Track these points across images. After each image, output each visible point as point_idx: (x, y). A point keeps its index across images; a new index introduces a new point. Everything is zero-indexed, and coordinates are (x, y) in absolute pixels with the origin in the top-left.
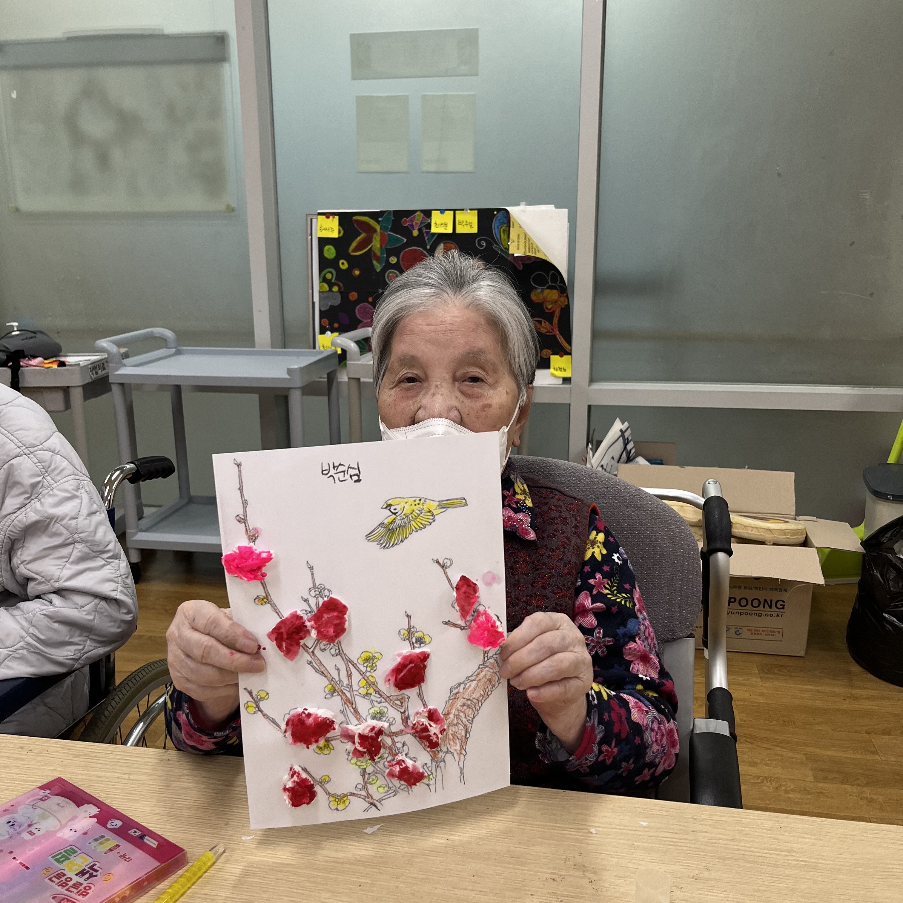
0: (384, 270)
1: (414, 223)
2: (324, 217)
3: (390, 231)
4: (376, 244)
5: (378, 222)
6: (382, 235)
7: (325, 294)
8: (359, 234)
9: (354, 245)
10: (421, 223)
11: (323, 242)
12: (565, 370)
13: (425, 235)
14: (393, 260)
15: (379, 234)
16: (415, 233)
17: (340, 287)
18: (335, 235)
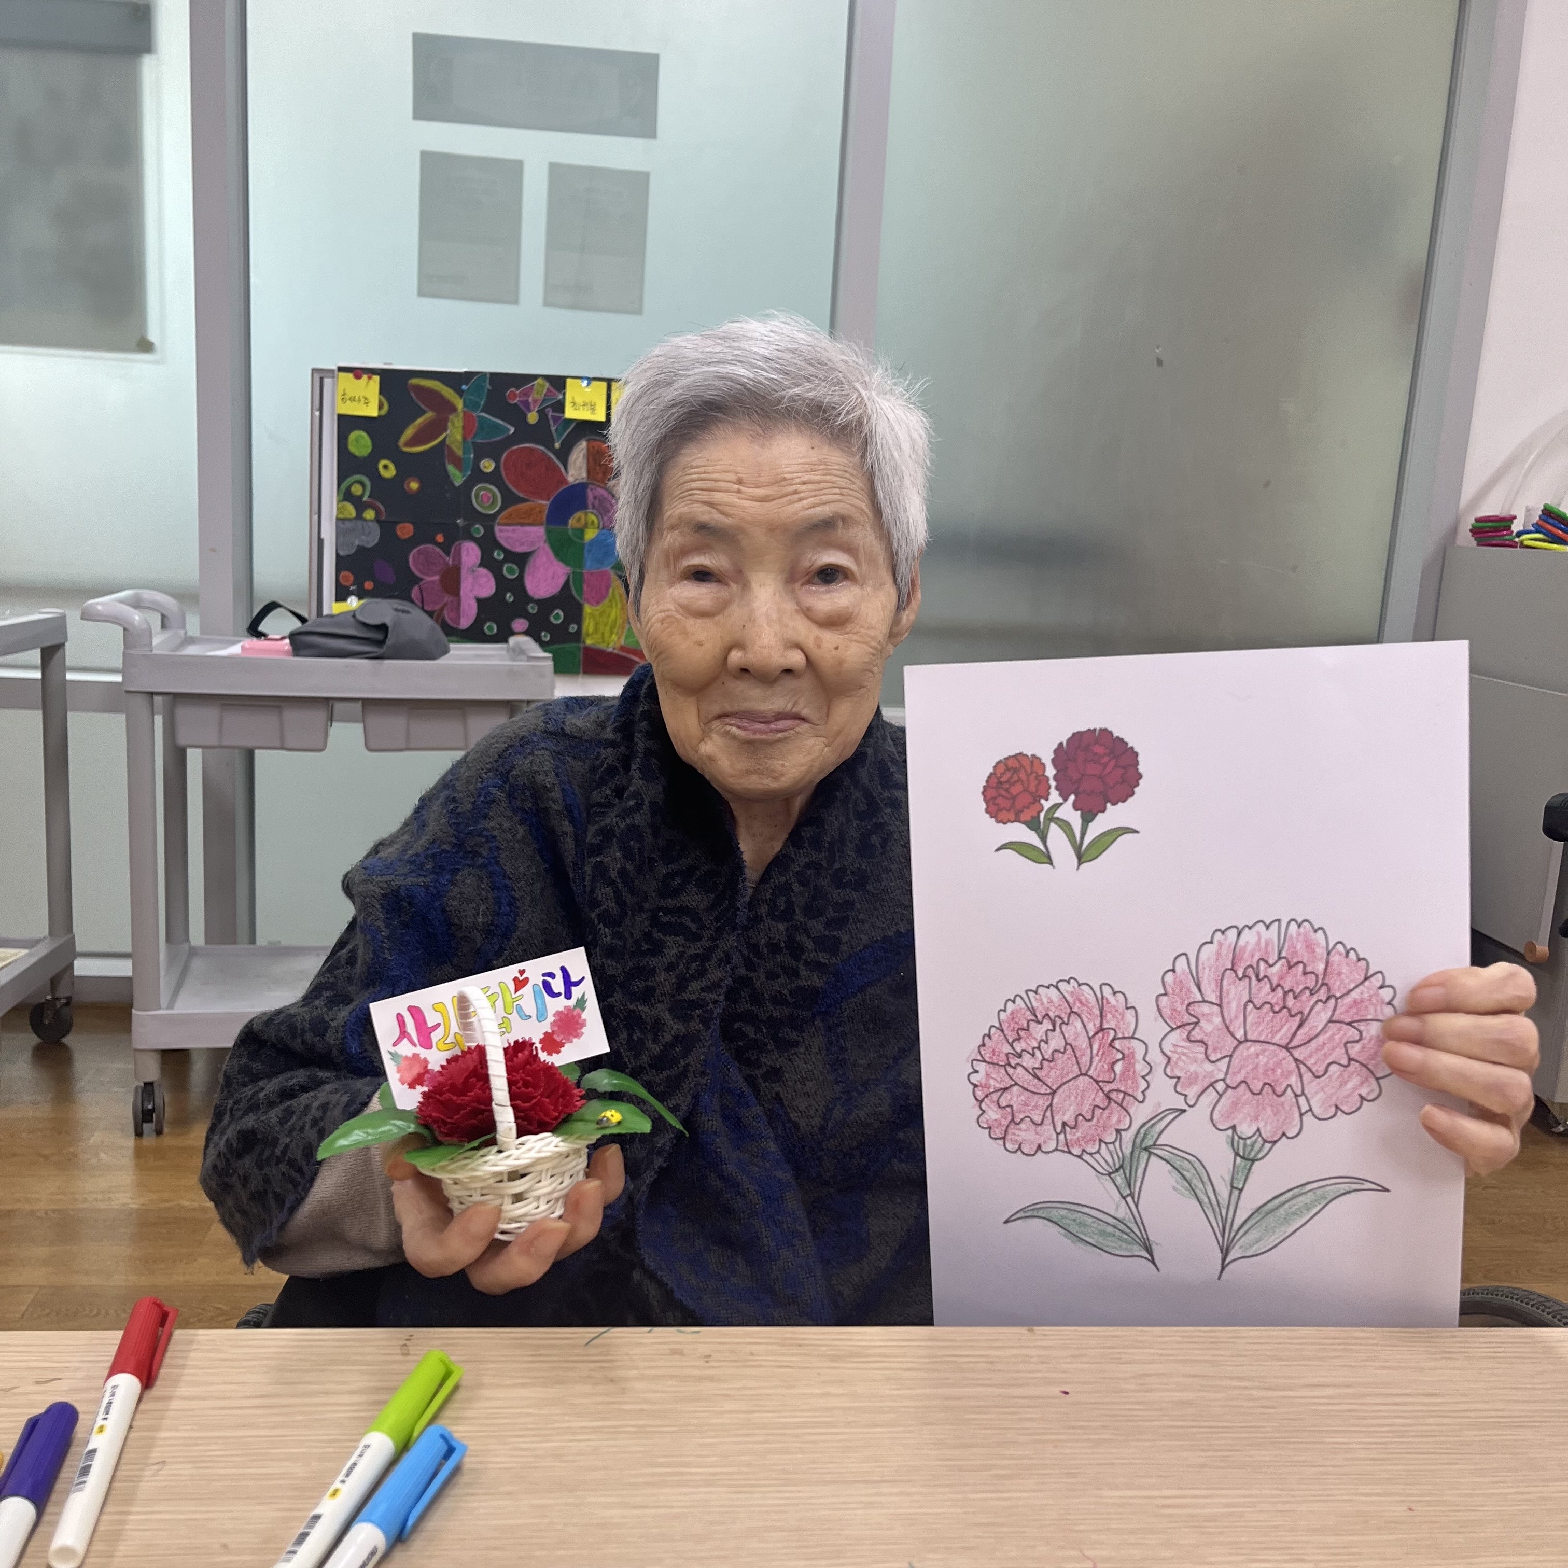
0: (469, 484)
1: (530, 400)
2: (350, 376)
3: (482, 411)
4: (454, 433)
5: (460, 393)
6: (467, 418)
7: (348, 525)
8: (422, 412)
9: (409, 432)
10: (544, 400)
11: (347, 424)
13: (551, 422)
14: (488, 466)
15: (461, 415)
16: (533, 418)
17: (378, 513)
18: (372, 411)
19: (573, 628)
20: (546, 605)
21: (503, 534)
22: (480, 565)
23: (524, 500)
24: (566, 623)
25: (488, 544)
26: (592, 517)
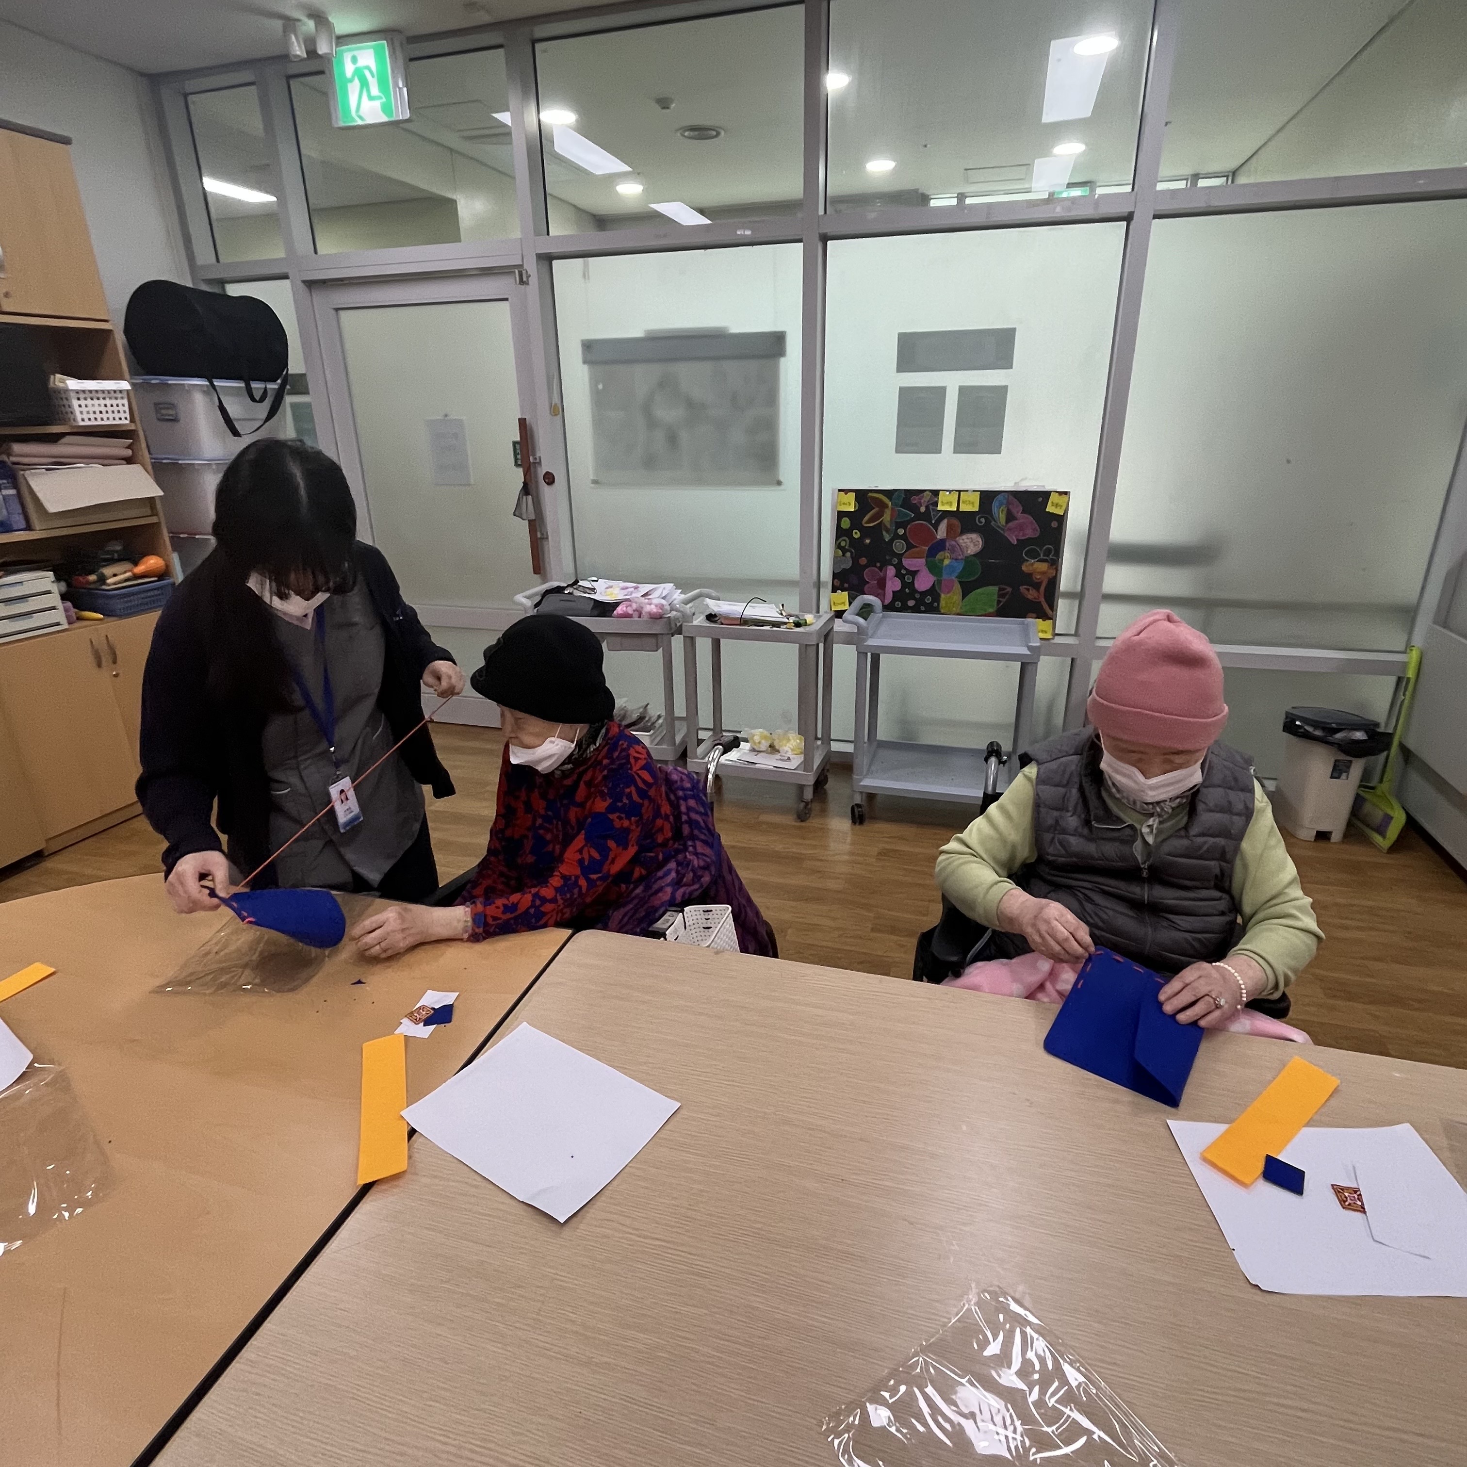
0: (892, 541)
1: (922, 501)
2: (843, 493)
3: (900, 507)
4: (887, 517)
5: (890, 499)
6: (893, 510)
7: (838, 559)
8: (872, 508)
9: (866, 518)
10: (929, 502)
11: (841, 515)
12: (1046, 632)
13: (931, 511)
14: (901, 532)
15: (890, 509)
16: (923, 509)
17: (852, 553)
18: (852, 509)
19: (936, 604)
20: (924, 594)
21: (906, 562)
22: (896, 576)
23: (914, 547)
24: (931, 603)
25: (899, 567)
26: (947, 554)
